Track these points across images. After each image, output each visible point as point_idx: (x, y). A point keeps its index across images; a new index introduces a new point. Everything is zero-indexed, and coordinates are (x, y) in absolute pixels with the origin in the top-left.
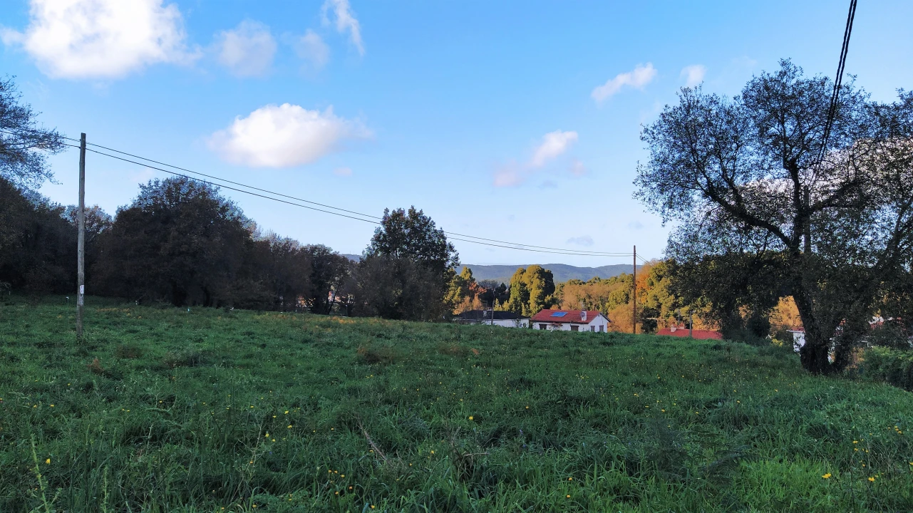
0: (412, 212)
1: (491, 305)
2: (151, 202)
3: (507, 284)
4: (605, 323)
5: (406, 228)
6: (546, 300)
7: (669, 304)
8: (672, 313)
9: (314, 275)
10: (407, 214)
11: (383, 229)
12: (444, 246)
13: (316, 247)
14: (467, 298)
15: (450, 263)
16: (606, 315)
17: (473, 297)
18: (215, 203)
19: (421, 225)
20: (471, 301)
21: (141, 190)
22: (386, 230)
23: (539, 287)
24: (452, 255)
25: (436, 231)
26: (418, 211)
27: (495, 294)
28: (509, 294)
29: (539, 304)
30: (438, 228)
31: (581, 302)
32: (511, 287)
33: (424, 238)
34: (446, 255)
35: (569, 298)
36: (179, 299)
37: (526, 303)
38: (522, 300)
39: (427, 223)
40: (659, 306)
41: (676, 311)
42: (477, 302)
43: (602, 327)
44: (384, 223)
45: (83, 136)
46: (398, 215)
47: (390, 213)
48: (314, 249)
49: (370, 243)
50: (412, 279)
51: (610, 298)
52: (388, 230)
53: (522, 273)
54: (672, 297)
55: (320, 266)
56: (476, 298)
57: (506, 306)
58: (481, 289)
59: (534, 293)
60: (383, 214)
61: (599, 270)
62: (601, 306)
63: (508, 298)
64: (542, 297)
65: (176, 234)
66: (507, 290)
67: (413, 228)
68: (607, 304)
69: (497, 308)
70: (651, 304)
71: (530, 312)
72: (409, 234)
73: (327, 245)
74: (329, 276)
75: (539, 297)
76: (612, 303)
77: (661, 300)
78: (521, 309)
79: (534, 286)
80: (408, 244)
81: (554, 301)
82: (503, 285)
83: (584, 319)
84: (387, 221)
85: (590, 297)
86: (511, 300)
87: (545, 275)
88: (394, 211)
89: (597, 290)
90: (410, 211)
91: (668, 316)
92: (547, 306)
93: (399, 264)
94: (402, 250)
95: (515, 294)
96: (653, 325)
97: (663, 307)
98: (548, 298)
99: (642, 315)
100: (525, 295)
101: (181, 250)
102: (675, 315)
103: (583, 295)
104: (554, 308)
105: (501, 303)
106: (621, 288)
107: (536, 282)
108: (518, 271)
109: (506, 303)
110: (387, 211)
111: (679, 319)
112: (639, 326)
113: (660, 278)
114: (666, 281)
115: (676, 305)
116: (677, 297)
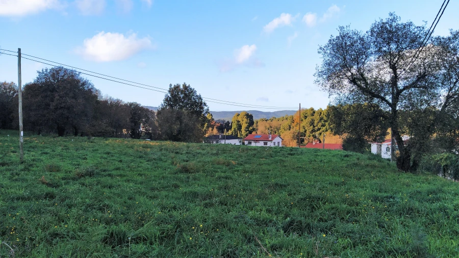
0: (185, 86)
1: (223, 132)
2: (44, 80)
3: (230, 121)
4: (280, 140)
5: (181, 94)
7: (310, 130)
8: (311, 135)
9: (132, 118)
10: (181, 87)
11: (169, 95)
12: (201, 103)
13: (132, 104)
14: (210, 129)
15: (204, 112)
16: (279, 136)
17: (213, 128)
18: (78, 81)
19: (189, 93)
20: (212, 130)
21: (38, 74)
22: (171, 95)
23: (247, 123)
24: (205, 108)
25: (197, 96)
26: (187, 85)
27: (224, 127)
28: (231, 126)
29: (246, 131)
30: (198, 94)
31: (267, 130)
32: (232, 123)
33: (191, 99)
34: (203, 108)
35: (261, 128)
36: (61, 132)
37: (240, 131)
38: (238, 129)
39: (192, 91)
40: (305, 131)
41: (314, 134)
42: (215, 131)
43: (279, 143)
44: (169, 91)
45: (19, 50)
46: (177, 87)
47: (173, 86)
48: (131, 104)
49: (163, 102)
50: (185, 121)
51: (282, 128)
52: (172, 95)
53: (238, 116)
54: (312, 127)
55: (135, 113)
56: (215, 128)
57: (230, 132)
58: (217, 124)
59: (244, 126)
60: (169, 87)
61: (274, 113)
62: (277, 132)
63: (231, 128)
64: (248, 128)
65: (58, 97)
66: (230, 125)
67: (185, 94)
68: (280, 131)
69: (226, 133)
70: (302, 130)
71: (242, 135)
72: (183, 98)
73: (138, 103)
74: (140, 118)
75: (246, 128)
76: (282, 130)
77: (306, 129)
78: (237, 134)
79: (244, 122)
80: (183, 102)
81: (254, 129)
82: (228, 122)
83: (270, 139)
84: (171, 91)
85: (271, 127)
86: (233, 129)
87: (249, 116)
88: (175, 85)
89: (274, 123)
90: (183, 85)
91: (309, 136)
92: (250, 133)
93: (178, 113)
94: (179, 105)
95: (234, 126)
96: (303, 141)
97: (307, 132)
98: (251, 128)
99: (297, 136)
100: (240, 127)
101: (61, 106)
102: (313, 136)
103: (268, 126)
104: (254, 133)
105: (228, 131)
106: (286, 123)
107: (245, 120)
108: (236, 114)
109: (230, 131)
110: (171, 85)
111: (315, 137)
112: (295, 141)
113: (306, 117)
114: (309, 119)
115: (313, 131)
116: (314, 127)
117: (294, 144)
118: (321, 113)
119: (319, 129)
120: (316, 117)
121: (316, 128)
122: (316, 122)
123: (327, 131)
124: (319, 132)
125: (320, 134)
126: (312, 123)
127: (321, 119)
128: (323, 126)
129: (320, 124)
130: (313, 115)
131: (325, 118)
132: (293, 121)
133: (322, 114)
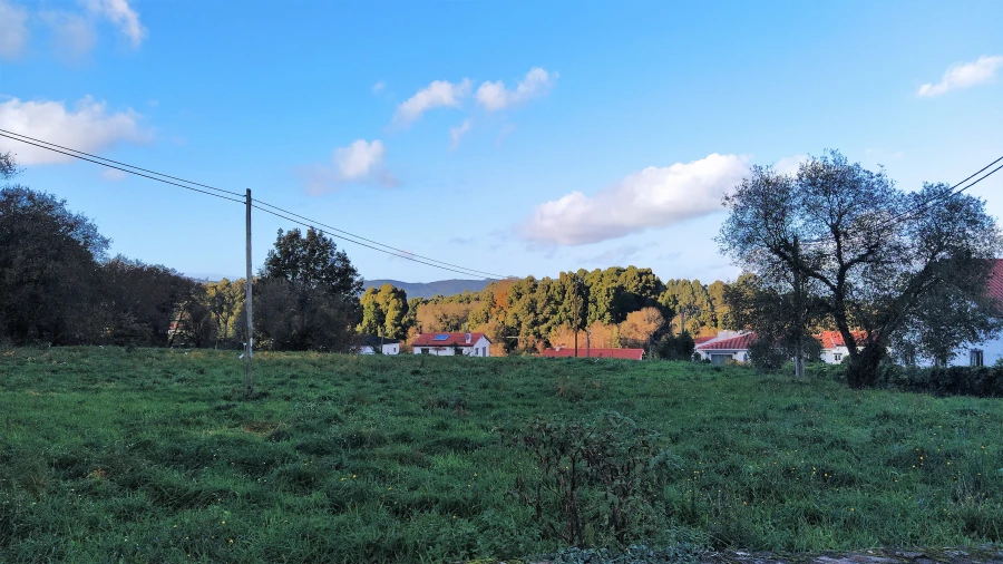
6: (403, 322)
7: (529, 322)
8: (531, 331)
22: (281, 253)
23: (396, 308)
29: (396, 326)
31: (438, 324)
32: (363, 308)
35: (428, 319)
37: (381, 325)
38: (377, 322)
40: (519, 325)
41: (535, 328)
43: (484, 349)
47: (285, 234)
51: (470, 317)
54: (532, 315)
59: (390, 315)
62: (458, 327)
63: (361, 320)
64: (399, 318)
68: (465, 325)
70: (510, 322)
71: (387, 335)
75: (396, 319)
76: (471, 322)
77: (521, 318)
78: (376, 332)
79: (391, 307)
81: (412, 322)
85: (445, 316)
87: (399, 295)
89: (452, 309)
91: (528, 334)
92: (404, 329)
95: (369, 316)
96: (514, 343)
97: (523, 325)
99: (503, 333)
100: (380, 317)
102: (534, 333)
103: (441, 315)
104: (411, 330)
106: (478, 308)
107: (394, 302)
109: (359, 325)
110: (281, 231)
111: (539, 336)
112: (501, 345)
113: (519, 295)
114: (526, 299)
115: (535, 323)
116: (536, 315)
117: (498, 351)
118: (549, 287)
119: (546, 320)
120: (540, 296)
121: (541, 317)
122: (540, 305)
123: (561, 323)
124: (545, 326)
125: (549, 329)
126: (532, 308)
127: (550, 299)
128: (554, 312)
129: (548, 309)
130: (533, 291)
131: (558, 298)
132: (493, 304)
133: (551, 290)
